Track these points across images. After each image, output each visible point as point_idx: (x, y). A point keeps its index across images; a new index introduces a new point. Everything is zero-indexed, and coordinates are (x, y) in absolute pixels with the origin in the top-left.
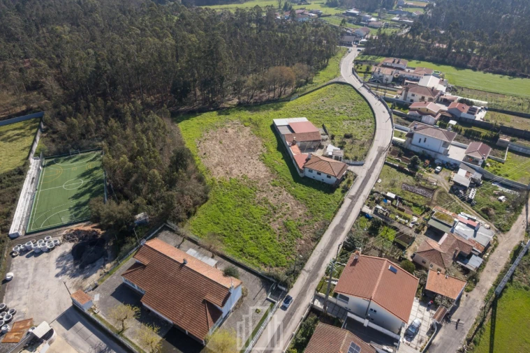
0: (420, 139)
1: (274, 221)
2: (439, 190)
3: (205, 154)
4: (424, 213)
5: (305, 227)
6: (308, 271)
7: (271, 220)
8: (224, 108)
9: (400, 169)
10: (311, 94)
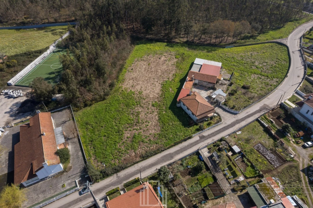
0: (309, 111)
1: (130, 130)
2: (291, 164)
3: (132, 69)
4: (255, 177)
5: (146, 144)
6: (118, 177)
7: (129, 129)
8: (174, 42)
9: (267, 130)
10: (246, 47)
